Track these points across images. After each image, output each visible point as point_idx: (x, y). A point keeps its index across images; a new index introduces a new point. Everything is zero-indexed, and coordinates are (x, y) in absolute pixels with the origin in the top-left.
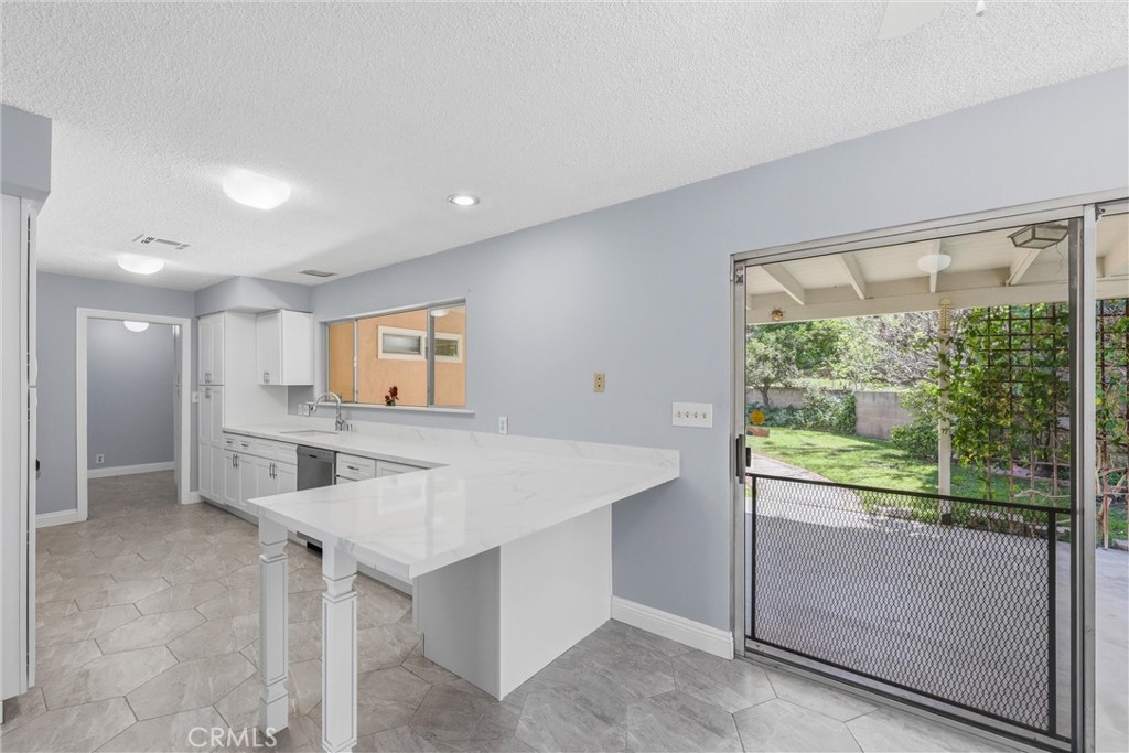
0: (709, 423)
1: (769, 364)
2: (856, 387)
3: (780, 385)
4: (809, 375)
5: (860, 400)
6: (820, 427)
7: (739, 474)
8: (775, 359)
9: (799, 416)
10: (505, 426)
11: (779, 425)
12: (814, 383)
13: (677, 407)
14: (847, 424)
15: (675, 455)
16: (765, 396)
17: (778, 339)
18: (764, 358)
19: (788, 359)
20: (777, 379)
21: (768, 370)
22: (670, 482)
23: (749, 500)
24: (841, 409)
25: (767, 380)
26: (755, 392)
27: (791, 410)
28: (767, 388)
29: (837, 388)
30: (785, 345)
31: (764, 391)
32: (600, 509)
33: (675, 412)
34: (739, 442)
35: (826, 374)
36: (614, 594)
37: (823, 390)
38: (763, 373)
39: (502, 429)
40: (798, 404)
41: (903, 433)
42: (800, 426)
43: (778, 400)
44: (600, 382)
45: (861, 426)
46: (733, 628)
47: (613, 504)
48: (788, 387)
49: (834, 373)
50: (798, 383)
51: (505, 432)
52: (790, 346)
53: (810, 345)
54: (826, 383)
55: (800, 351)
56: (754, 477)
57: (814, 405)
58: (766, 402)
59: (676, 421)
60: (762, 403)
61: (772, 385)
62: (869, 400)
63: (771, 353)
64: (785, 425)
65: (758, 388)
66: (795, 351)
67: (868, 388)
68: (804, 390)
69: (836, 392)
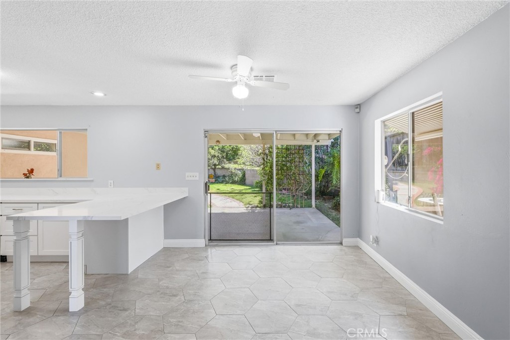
0: (197, 178)
1: (216, 159)
2: (245, 168)
3: (220, 167)
4: (230, 163)
5: (246, 172)
6: (234, 182)
7: (206, 192)
8: (218, 156)
9: (227, 179)
10: (112, 184)
11: (220, 183)
12: (232, 166)
13: (187, 174)
14: (242, 182)
15: (186, 189)
16: (215, 171)
17: (219, 149)
18: (214, 156)
19: (223, 157)
20: (219, 164)
21: (216, 161)
22: (184, 198)
23: (209, 209)
24: (241, 175)
25: (215, 165)
26: (211, 170)
27: (224, 176)
28: (215, 168)
29: (240, 168)
30: (221, 151)
31: (214, 169)
32: (159, 207)
33: (187, 175)
34: (206, 184)
35: (236, 163)
36: (165, 239)
37: (235, 169)
38: (213, 162)
39: (111, 186)
40: (227, 174)
41: (258, 183)
42: (227, 183)
43: (219, 173)
44: (158, 166)
45: (247, 181)
46: (205, 238)
47: (164, 205)
48: (223, 168)
49: (239, 162)
50: (227, 166)
51: (112, 186)
52: (223, 152)
53: (231, 152)
54: (236, 166)
55: (227, 154)
56: (210, 193)
57: (232, 175)
58: (215, 174)
59: (187, 179)
60: (213, 174)
61: (217, 167)
62: (249, 172)
63: (217, 154)
64: (222, 182)
65: (212, 168)
66: (225, 154)
67: (249, 168)
68: (229, 169)
69: (239, 170)
